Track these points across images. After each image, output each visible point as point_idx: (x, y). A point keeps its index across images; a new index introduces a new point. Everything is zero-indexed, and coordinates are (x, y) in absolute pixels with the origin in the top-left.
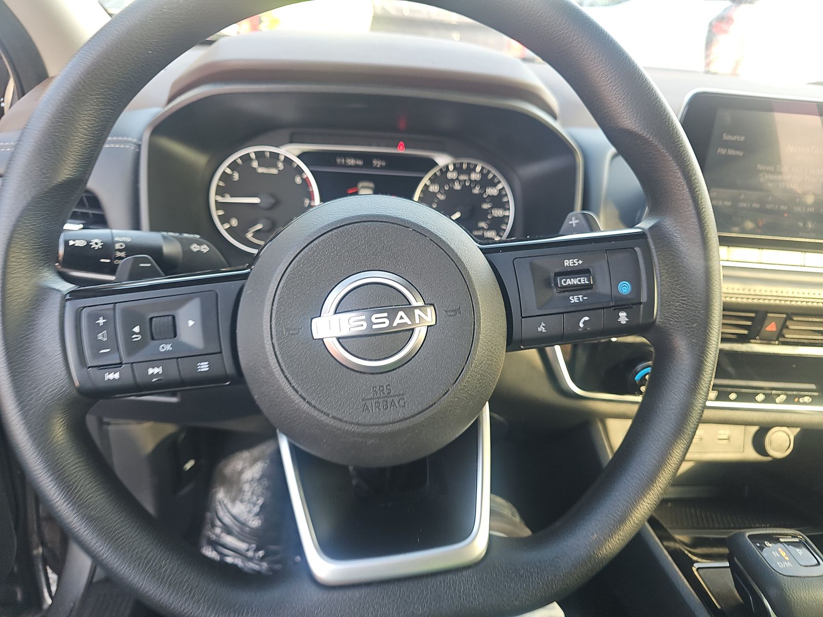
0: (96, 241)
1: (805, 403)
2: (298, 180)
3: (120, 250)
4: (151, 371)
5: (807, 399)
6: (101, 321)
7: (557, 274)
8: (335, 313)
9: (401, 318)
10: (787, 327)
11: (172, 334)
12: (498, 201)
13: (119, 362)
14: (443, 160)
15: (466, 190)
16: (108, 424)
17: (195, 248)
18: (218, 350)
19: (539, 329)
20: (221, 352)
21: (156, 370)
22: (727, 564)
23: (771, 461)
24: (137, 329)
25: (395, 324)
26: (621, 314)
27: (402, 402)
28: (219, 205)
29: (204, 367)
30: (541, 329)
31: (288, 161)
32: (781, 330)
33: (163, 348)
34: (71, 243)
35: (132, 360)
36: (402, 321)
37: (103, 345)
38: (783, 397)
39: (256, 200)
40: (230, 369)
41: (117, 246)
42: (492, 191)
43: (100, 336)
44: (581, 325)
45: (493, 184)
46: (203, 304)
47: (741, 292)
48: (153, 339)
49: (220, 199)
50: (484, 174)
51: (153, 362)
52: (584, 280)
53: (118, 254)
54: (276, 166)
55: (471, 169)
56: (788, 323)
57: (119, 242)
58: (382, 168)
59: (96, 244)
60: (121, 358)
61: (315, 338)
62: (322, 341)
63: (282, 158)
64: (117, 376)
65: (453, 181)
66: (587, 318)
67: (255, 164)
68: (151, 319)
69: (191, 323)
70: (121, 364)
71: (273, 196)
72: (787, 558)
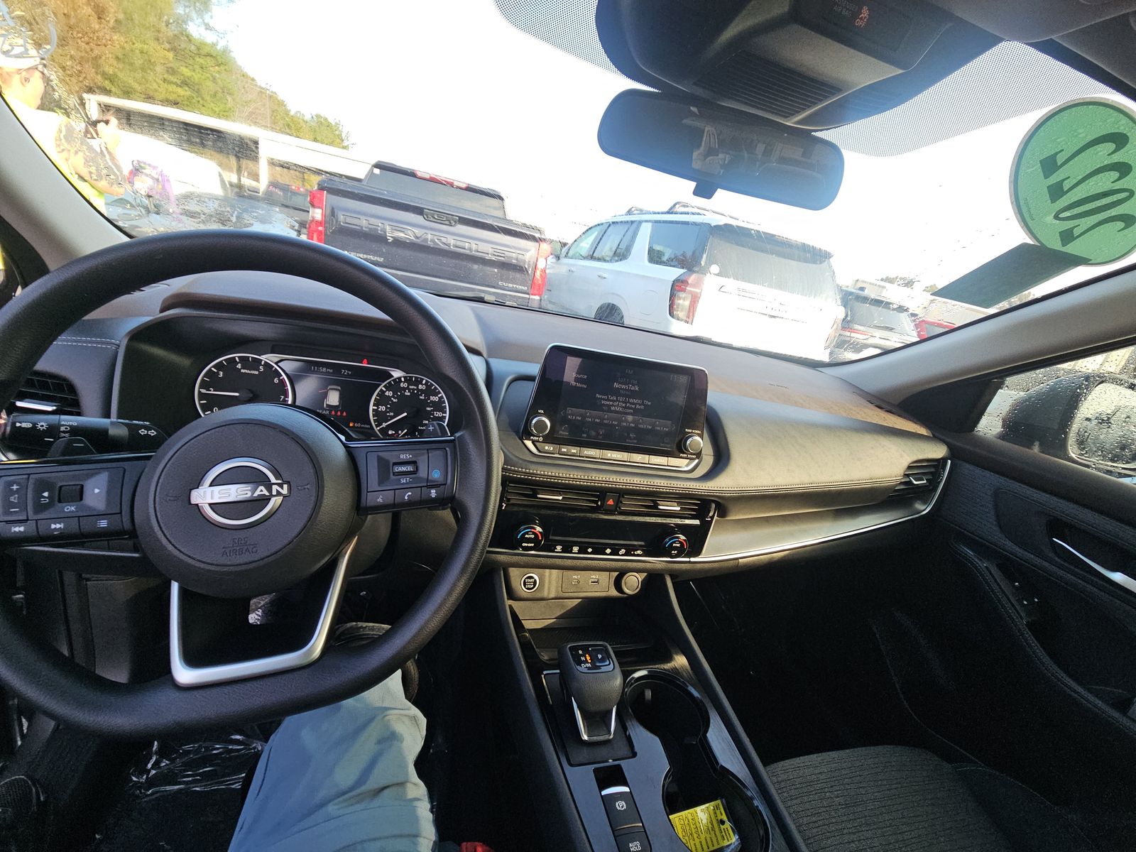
0: (41, 424)
1: (638, 555)
2: (276, 381)
3: (64, 432)
4: (53, 526)
5: (639, 552)
6: (15, 487)
7: (395, 464)
8: (211, 486)
9: (262, 491)
10: (621, 502)
11: (79, 499)
12: (439, 406)
13: (26, 518)
14: (397, 374)
15: (414, 396)
16: (88, 580)
17: (143, 432)
18: (119, 512)
19: (378, 500)
20: (121, 513)
21: (58, 526)
22: (558, 671)
23: (625, 598)
24: (46, 494)
25: (256, 495)
26: (432, 491)
27: (254, 550)
28: (202, 396)
29: (103, 524)
30: (380, 500)
31: (267, 364)
32: (617, 504)
33: (68, 509)
34: (18, 425)
35: (36, 517)
36: (262, 493)
37: (13, 505)
38: (623, 551)
39: (237, 394)
40: (127, 525)
41: (62, 429)
42: (435, 399)
43: (12, 499)
44: (406, 498)
45: (436, 394)
46: (110, 476)
47: (582, 477)
48: (60, 501)
49: (203, 391)
50: (428, 386)
51: (56, 520)
52: (410, 468)
53: (62, 435)
54: (258, 370)
55: (419, 382)
56: (622, 499)
57: (63, 425)
58: (348, 376)
59: (42, 426)
60: (27, 516)
61: (192, 503)
62: (196, 507)
63: (263, 363)
64: (22, 529)
65: (404, 389)
66: (410, 493)
67: (239, 366)
68: (61, 487)
69: (97, 491)
70: (28, 520)
71: (251, 391)
72: (590, 661)
